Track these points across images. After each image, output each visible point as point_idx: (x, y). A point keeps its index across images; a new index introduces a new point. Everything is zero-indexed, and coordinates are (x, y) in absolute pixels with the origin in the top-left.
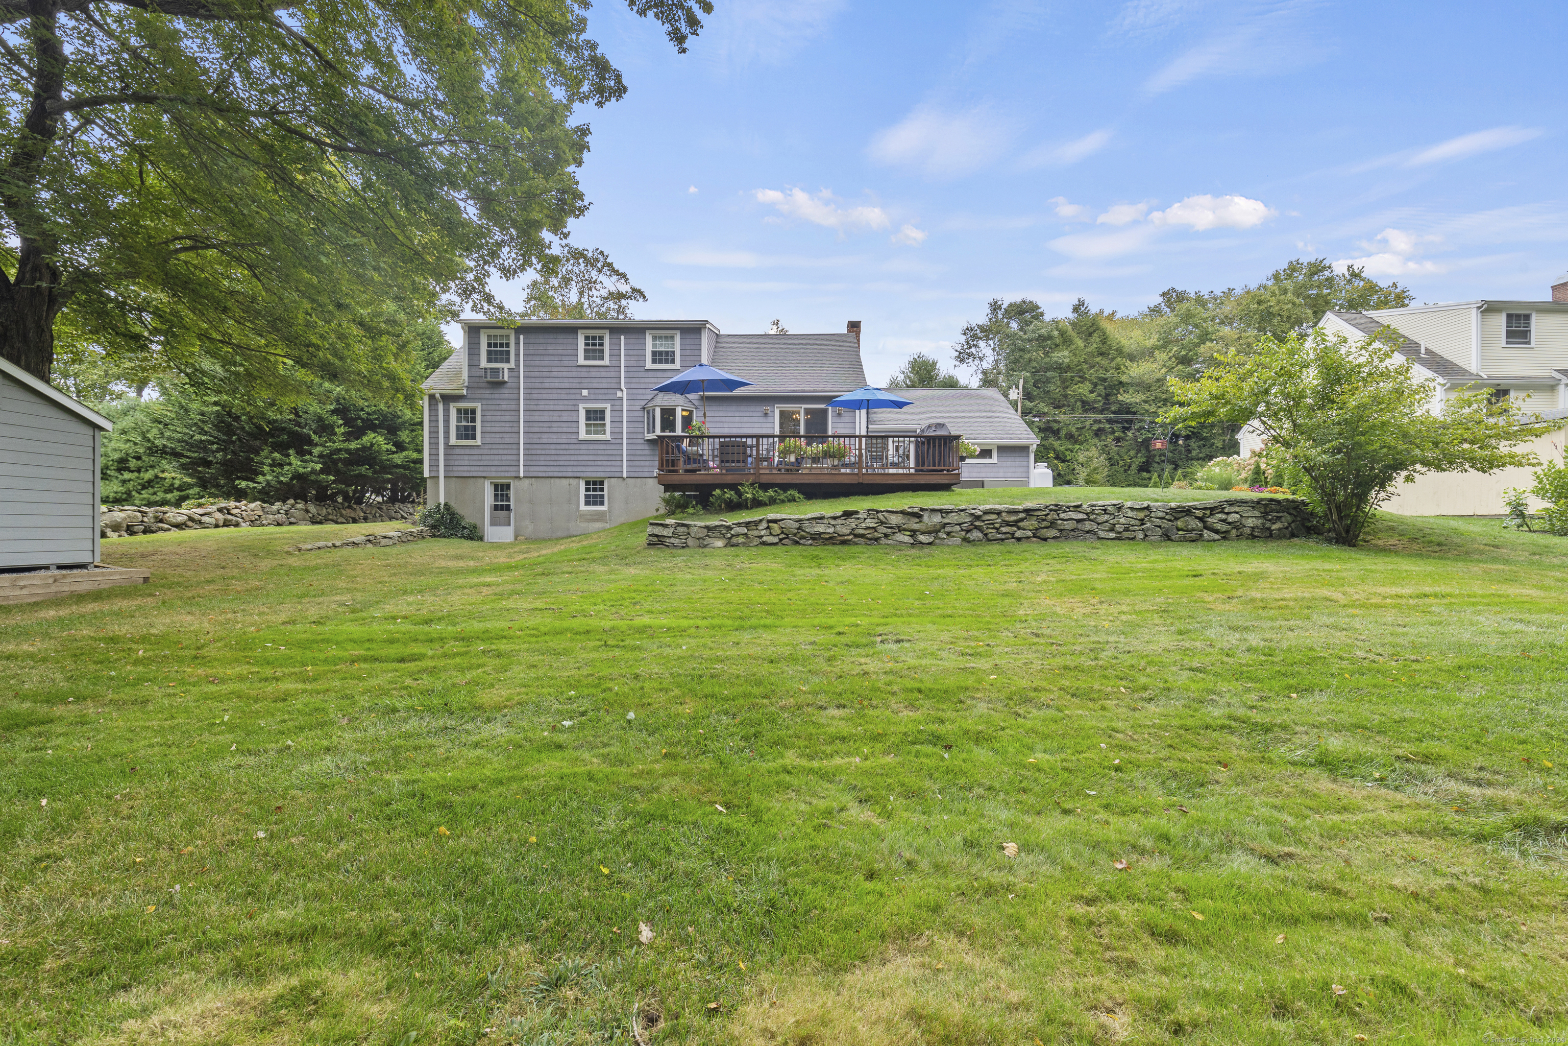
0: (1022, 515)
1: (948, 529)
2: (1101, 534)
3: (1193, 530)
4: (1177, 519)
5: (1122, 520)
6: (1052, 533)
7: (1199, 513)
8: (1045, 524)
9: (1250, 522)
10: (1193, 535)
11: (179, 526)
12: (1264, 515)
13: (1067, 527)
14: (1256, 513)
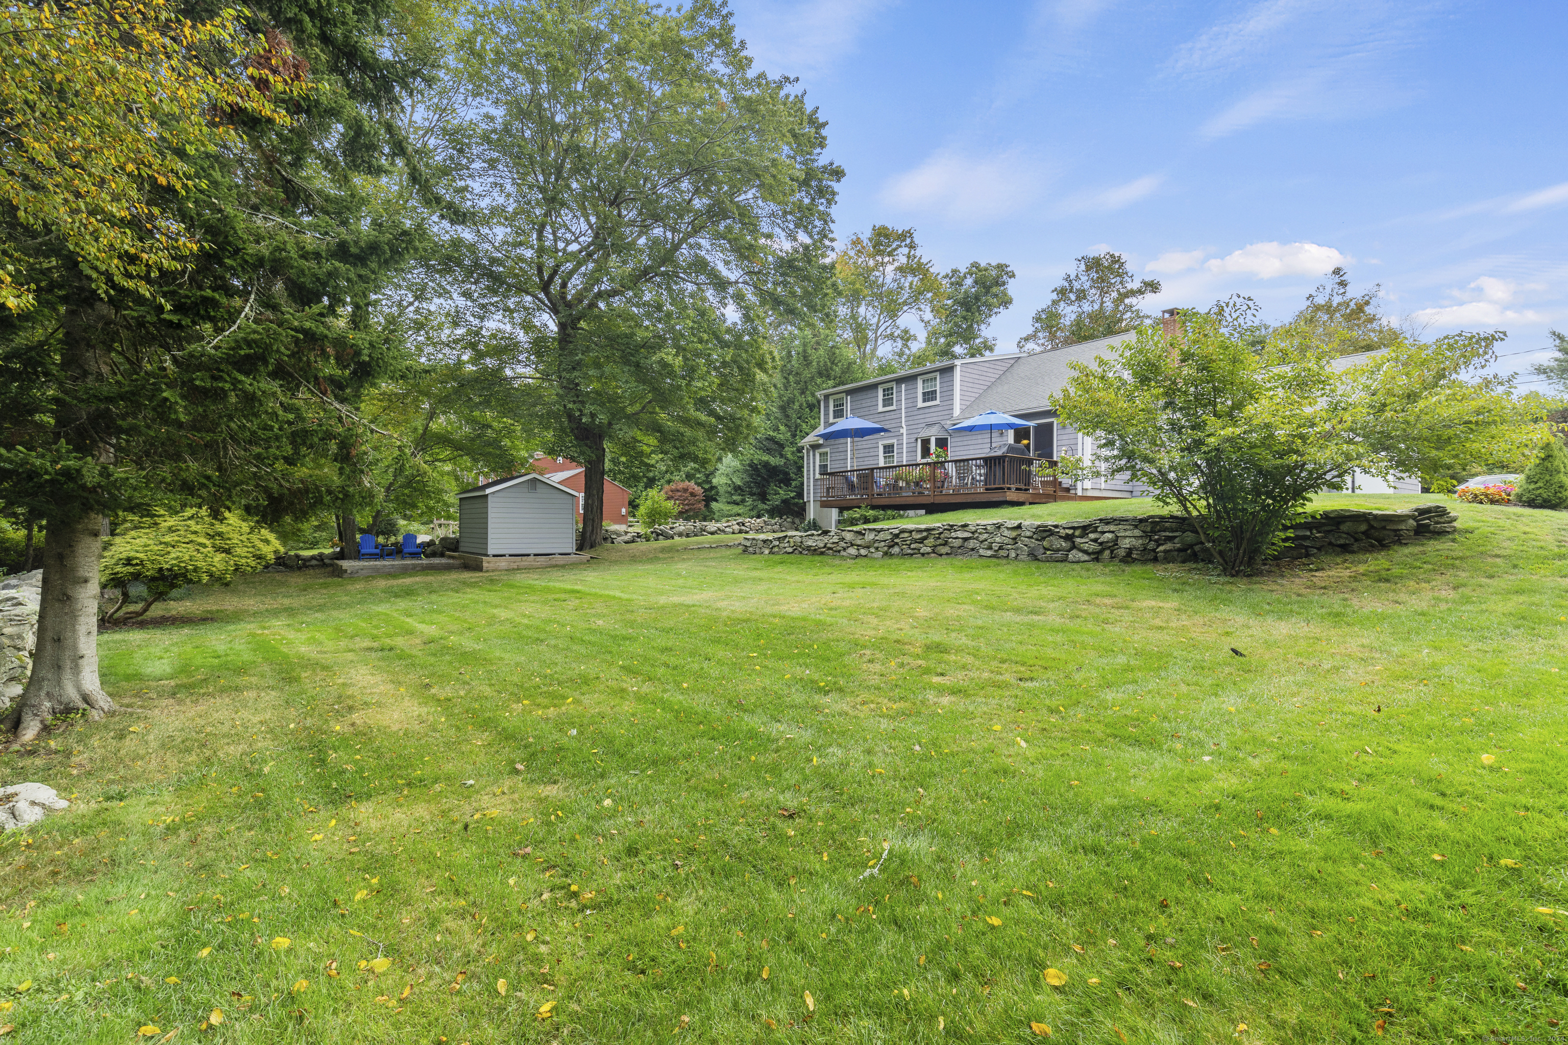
0: (925, 534)
1: (876, 545)
2: (982, 552)
3: (1058, 550)
4: (1044, 539)
5: (998, 540)
6: (946, 550)
7: (1063, 532)
8: (939, 542)
9: (1126, 543)
10: (1059, 555)
11: (712, 533)
12: (1146, 535)
13: (955, 545)
14: (1137, 532)
